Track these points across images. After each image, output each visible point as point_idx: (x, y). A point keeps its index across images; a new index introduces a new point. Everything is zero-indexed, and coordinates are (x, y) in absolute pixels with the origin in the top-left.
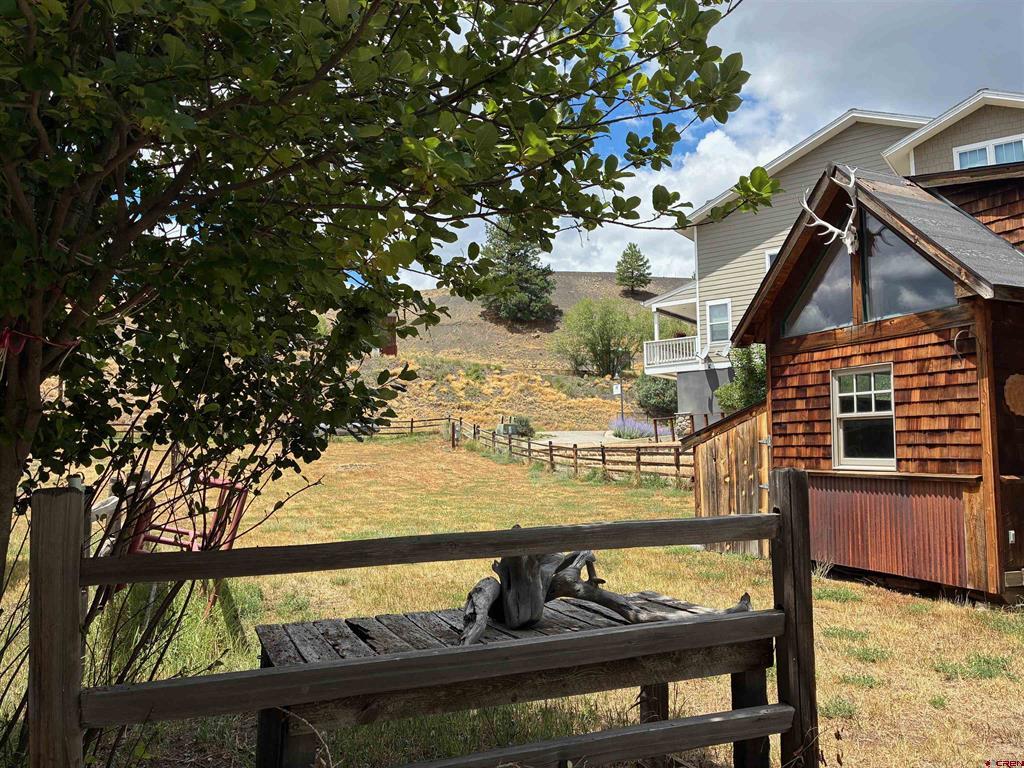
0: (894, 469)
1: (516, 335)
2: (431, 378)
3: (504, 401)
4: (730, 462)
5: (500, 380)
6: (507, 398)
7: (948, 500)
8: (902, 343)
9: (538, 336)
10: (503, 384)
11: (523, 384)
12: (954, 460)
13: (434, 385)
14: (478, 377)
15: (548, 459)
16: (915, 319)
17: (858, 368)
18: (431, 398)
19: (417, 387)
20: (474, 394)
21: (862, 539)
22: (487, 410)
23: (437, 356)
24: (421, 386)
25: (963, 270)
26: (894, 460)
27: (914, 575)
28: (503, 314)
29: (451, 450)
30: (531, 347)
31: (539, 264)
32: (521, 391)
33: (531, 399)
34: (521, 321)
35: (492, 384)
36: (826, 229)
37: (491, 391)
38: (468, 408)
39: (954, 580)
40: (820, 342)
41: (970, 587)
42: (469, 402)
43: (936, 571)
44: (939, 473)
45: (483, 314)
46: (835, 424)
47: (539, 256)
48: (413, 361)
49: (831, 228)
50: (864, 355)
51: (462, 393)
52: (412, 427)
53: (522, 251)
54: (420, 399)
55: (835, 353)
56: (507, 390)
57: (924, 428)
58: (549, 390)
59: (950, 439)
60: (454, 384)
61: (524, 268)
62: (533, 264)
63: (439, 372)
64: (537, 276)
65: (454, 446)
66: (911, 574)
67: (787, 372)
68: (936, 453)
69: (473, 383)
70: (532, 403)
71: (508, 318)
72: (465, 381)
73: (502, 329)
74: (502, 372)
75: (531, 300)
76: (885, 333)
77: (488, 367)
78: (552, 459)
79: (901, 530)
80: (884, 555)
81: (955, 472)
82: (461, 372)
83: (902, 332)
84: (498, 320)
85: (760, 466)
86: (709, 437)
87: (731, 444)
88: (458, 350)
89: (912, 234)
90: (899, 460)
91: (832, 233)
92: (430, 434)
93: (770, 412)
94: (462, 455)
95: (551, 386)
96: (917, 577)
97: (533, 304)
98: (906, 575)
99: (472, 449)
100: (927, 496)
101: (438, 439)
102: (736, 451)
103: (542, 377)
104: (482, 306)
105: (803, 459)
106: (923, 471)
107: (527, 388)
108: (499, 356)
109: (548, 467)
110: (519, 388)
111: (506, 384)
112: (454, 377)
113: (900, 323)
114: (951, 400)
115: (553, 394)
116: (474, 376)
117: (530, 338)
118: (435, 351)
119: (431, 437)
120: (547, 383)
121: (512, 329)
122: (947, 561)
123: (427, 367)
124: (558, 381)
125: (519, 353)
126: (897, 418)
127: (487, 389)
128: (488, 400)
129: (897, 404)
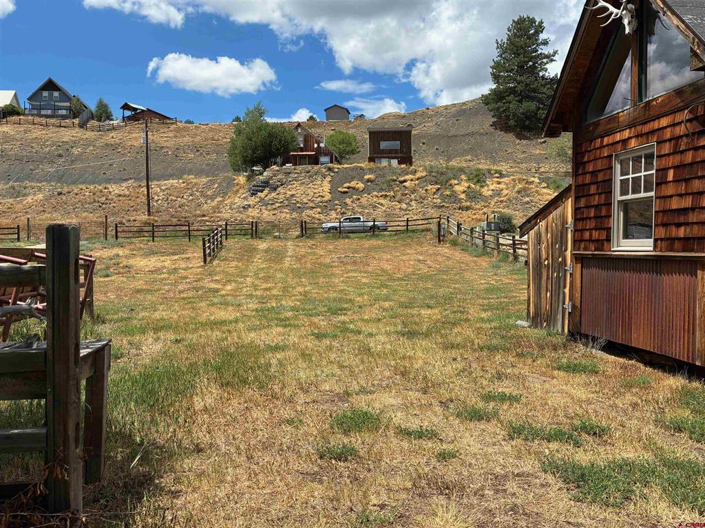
0: (651, 249)
1: (524, 142)
2: (436, 183)
3: (502, 201)
4: (548, 246)
5: (499, 183)
6: (505, 199)
7: (688, 278)
8: (664, 122)
9: (545, 142)
10: (502, 186)
11: (520, 186)
12: (694, 238)
13: (438, 189)
14: (478, 181)
15: (511, 251)
16: (673, 96)
17: (633, 151)
18: (435, 200)
19: (424, 191)
20: (473, 196)
21: (629, 317)
22: (485, 210)
23: (451, 163)
24: (426, 190)
25: (697, 40)
26: (652, 240)
27: (661, 352)
28: (512, 123)
29: (437, 244)
30: (538, 152)
31: (547, 74)
32: (519, 192)
33: (527, 199)
34: (529, 129)
35: (492, 187)
36: (607, 9)
37: (490, 193)
38: (467, 208)
39: (688, 357)
40: (609, 126)
41: (698, 363)
42: (468, 203)
43: (675, 349)
44: (683, 251)
45: (494, 124)
46: (615, 206)
47: (547, 66)
48: (421, 169)
49: (611, 8)
50: (637, 137)
51: (463, 196)
52: (407, 226)
53: (531, 63)
54: (425, 202)
55: (618, 137)
56: (505, 192)
57: (674, 207)
58: (545, 191)
59: (693, 217)
60: (457, 188)
61: (533, 79)
62: (541, 74)
63: (443, 178)
64: (544, 86)
65: (440, 241)
66: (659, 350)
67: (586, 159)
68: (682, 232)
69: (473, 186)
70: (528, 203)
71: (516, 126)
72: (467, 185)
73: (510, 137)
74: (502, 176)
75: (539, 108)
76: (653, 113)
77: (489, 171)
78: (515, 251)
79: (655, 308)
80: (642, 333)
81: (692, 250)
82: (463, 177)
83: (663, 111)
84: (506, 129)
85: (566, 250)
86: (536, 224)
87: (549, 229)
88: (469, 158)
89: (662, 6)
90: (656, 240)
91: (612, 13)
92: (423, 231)
93: (573, 198)
94: (445, 250)
95: (548, 187)
96: (663, 353)
97: (541, 111)
98: (656, 351)
99: (454, 243)
100: (674, 275)
101: (429, 236)
102: (552, 236)
103: (540, 179)
104: (493, 117)
105: (593, 241)
106: (671, 251)
107: (524, 189)
108: (506, 161)
109: (511, 258)
110: (516, 189)
111: (504, 186)
112: (456, 182)
113: (663, 101)
114: (695, 178)
115: (549, 194)
116: (475, 180)
117: (537, 144)
118: (449, 159)
119: (423, 233)
120: (544, 185)
121: (520, 136)
122: (684, 337)
123: (434, 174)
124: (555, 182)
125: (525, 158)
126: (656, 198)
127: (486, 192)
128: (486, 202)
129: (657, 184)
